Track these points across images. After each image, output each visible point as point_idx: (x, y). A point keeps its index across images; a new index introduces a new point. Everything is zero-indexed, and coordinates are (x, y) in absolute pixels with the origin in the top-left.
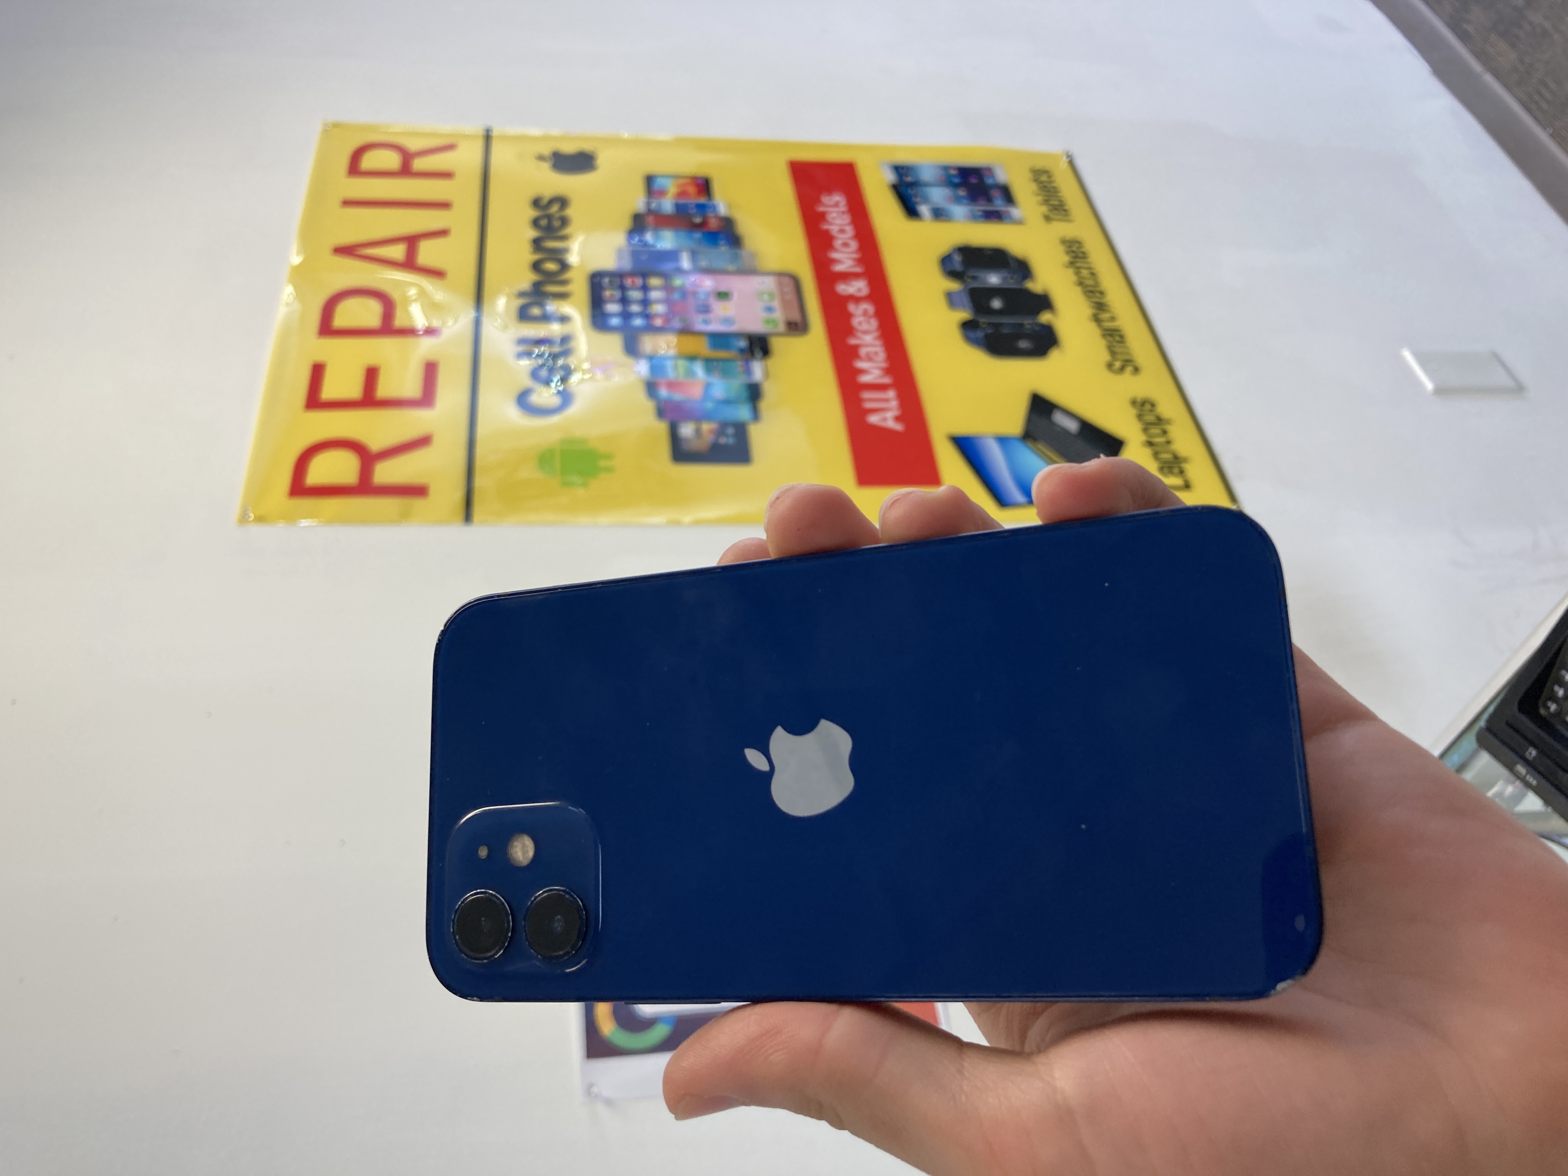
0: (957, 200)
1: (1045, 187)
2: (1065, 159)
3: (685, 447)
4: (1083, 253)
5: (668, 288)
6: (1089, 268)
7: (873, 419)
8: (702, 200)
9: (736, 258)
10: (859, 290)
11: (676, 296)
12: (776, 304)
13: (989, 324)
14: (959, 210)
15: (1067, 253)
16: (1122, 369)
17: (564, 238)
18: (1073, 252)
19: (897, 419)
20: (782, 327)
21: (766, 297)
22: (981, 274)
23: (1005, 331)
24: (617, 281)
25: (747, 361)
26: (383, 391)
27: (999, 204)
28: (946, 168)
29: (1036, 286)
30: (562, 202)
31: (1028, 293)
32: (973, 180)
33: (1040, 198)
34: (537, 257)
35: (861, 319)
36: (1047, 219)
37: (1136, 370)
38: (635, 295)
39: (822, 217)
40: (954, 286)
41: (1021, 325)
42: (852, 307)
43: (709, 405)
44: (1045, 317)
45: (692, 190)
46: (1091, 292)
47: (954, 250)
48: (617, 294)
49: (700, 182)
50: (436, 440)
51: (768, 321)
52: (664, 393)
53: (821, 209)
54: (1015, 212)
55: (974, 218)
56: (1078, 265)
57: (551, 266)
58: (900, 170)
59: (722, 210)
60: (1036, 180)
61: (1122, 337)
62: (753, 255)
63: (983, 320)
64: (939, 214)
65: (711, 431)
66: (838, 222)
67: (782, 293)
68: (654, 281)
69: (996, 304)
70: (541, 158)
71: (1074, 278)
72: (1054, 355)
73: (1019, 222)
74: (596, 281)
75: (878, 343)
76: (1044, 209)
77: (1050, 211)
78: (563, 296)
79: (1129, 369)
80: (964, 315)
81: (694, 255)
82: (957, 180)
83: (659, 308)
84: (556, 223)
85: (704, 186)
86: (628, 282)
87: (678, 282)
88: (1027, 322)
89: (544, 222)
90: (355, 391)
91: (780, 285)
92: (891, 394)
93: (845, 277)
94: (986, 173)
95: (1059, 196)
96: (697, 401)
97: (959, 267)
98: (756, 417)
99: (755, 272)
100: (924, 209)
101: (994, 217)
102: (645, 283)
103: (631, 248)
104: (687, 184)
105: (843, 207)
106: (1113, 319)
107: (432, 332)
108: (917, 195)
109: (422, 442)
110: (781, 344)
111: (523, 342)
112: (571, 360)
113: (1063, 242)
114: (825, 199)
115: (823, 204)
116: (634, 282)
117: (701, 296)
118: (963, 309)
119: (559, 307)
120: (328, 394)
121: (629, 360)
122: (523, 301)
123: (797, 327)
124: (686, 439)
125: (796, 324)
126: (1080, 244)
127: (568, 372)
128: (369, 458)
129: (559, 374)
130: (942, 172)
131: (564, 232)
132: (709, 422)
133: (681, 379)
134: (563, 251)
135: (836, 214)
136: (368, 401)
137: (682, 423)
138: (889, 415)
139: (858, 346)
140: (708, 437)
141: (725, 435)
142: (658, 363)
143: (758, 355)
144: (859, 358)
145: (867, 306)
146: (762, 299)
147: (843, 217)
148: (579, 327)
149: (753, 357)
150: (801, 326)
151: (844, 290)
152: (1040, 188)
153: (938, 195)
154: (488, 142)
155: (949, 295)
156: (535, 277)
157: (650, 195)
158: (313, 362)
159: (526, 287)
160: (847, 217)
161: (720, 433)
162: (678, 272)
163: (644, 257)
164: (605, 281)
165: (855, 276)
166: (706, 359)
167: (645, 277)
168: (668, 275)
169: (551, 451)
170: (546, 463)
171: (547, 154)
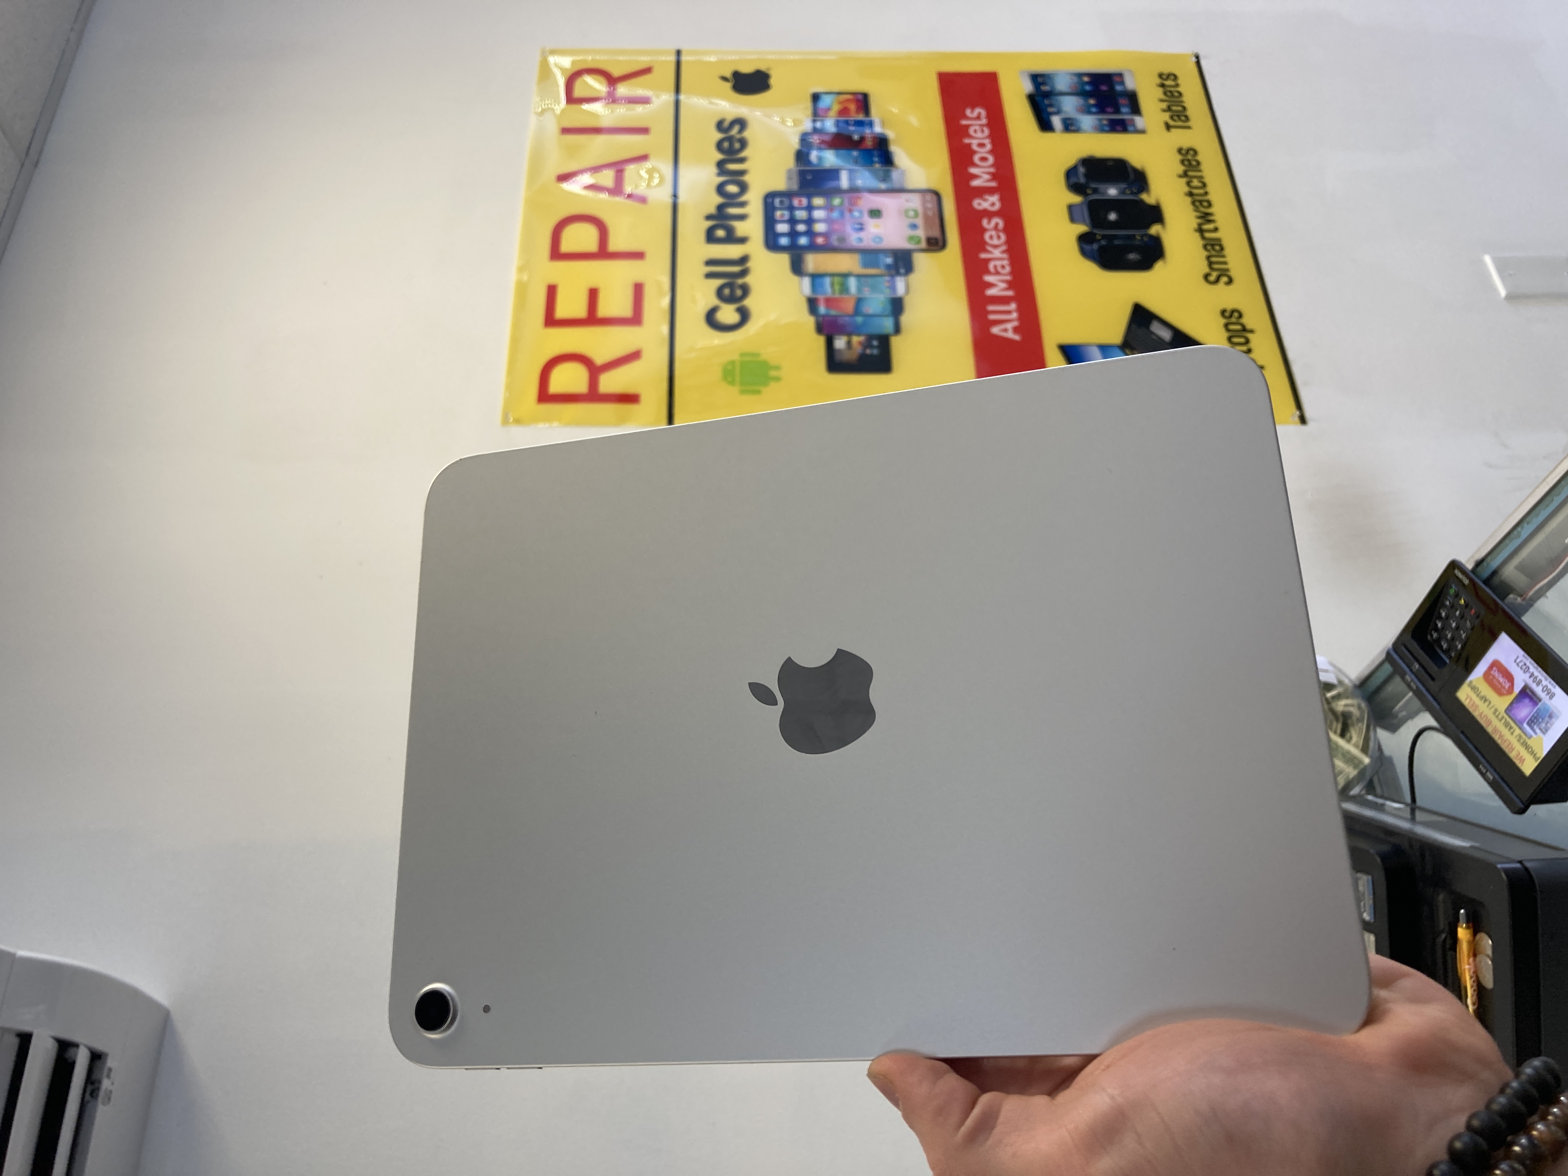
0: (1087, 111)
1: (1171, 92)
2: (1194, 59)
3: (838, 358)
4: (1198, 163)
5: (829, 208)
6: (1200, 178)
7: (995, 330)
8: (861, 117)
9: (886, 178)
10: (993, 204)
11: (835, 215)
12: (919, 221)
13: (1104, 237)
14: (1087, 121)
15: (1182, 162)
16: (1217, 281)
17: (742, 160)
18: (1189, 160)
19: (1016, 330)
20: (923, 245)
21: (912, 213)
22: (1101, 187)
23: (1117, 242)
24: (786, 201)
25: (892, 276)
26: (603, 311)
27: (1125, 113)
28: (1080, 75)
29: (1148, 199)
30: (741, 123)
31: (1142, 202)
32: (1104, 88)
33: (1164, 105)
34: (721, 179)
35: (993, 233)
36: (1168, 127)
37: (1230, 281)
38: (801, 214)
39: (964, 131)
40: (1076, 199)
41: (1133, 237)
42: (985, 222)
43: (859, 319)
44: (1155, 230)
45: (852, 107)
46: (1201, 202)
47: (1080, 160)
48: (786, 214)
49: (860, 97)
50: (645, 355)
51: (911, 239)
52: (822, 309)
53: (964, 122)
54: (1139, 121)
55: (1101, 129)
56: (1190, 173)
57: (732, 189)
58: (1038, 79)
59: (878, 129)
60: (1162, 85)
61: (1222, 249)
62: (903, 173)
63: (1099, 232)
64: (1069, 126)
65: (860, 343)
66: (979, 135)
67: (925, 209)
68: (818, 201)
69: (1113, 216)
70: (724, 79)
71: (1186, 189)
72: (1159, 266)
73: (1143, 132)
74: (769, 200)
75: (1005, 256)
76: (1166, 117)
77: (1172, 118)
78: (742, 217)
79: (1224, 279)
80: (1082, 228)
81: (851, 172)
82: (1088, 88)
83: (820, 227)
84: (737, 145)
85: (863, 102)
86: (796, 202)
87: (837, 201)
88: (1138, 233)
89: (726, 145)
90: (580, 310)
91: (924, 202)
92: (1013, 306)
93: (982, 192)
94: (1117, 79)
95: (1182, 102)
96: (849, 316)
97: (1082, 180)
98: (897, 330)
99: (902, 190)
100: (1056, 121)
101: (1119, 126)
102: (809, 202)
103: (799, 168)
104: (848, 100)
105: (984, 121)
106: (1216, 230)
107: (638, 255)
108: (1051, 105)
109: (634, 356)
110: (922, 261)
111: (710, 262)
112: (748, 279)
113: (1180, 151)
114: (968, 112)
115: (967, 118)
116: (800, 201)
117: (856, 214)
118: (1083, 222)
119: (741, 228)
120: (561, 312)
121: (795, 279)
122: (710, 223)
123: (936, 244)
124: (840, 351)
125: (936, 239)
126: (1195, 152)
127: (746, 290)
128: (595, 370)
129: (739, 293)
130: (1076, 79)
131: (743, 154)
132: (858, 334)
133: (837, 295)
134: (743, 173)
135: (977, 128)
136: (592, 319)
137: (837, 337)
138: (1009, 326)
139: (988, 261)
140: (857, 349)
141: (871, 347)
142: (818, 280)
143: (902, 271)
144: (988, 272)
145: (999, 221)
146: (907, 217)
147: (983, 131)
148: (756, 247)
149: (898, 273)
150: (941, 243)
151: (979, 204)
152: (1165, 93)
153: (1070, 105)
154: (678, 64)
155: (1071, 208)
156: (719, 200)
157: (816, 115)
158: (548, 284)
159: (712, 210)
160: (987, 131)
161: (867, 344)
162: (838, 191)
163: (809, 177)
164: (777, 201)
165: (990, 191)
166: (858, 276)
167: (809, 196)
168: (829, 194)
169: (732, 363)
170: (729, 374)
171: (728, 74)
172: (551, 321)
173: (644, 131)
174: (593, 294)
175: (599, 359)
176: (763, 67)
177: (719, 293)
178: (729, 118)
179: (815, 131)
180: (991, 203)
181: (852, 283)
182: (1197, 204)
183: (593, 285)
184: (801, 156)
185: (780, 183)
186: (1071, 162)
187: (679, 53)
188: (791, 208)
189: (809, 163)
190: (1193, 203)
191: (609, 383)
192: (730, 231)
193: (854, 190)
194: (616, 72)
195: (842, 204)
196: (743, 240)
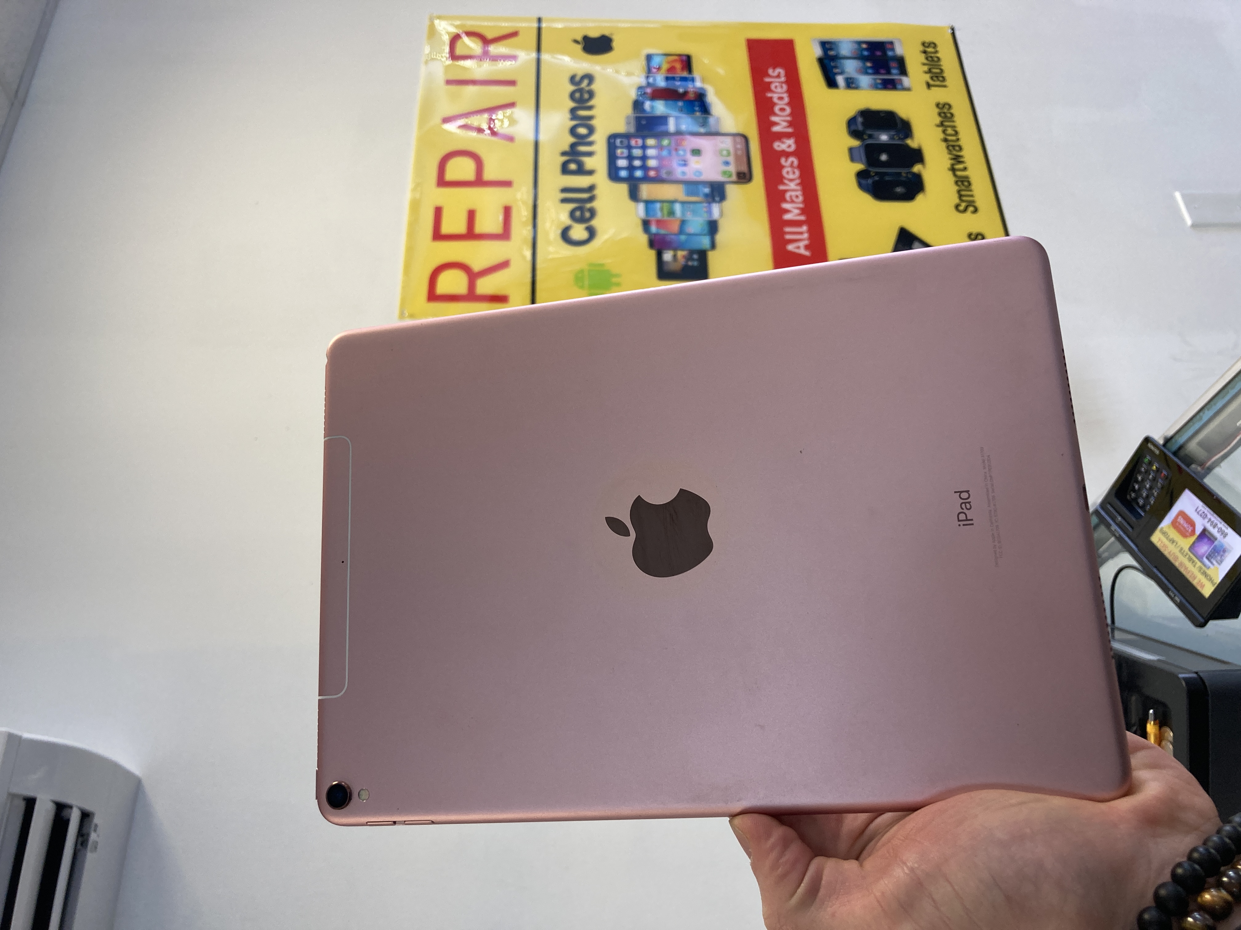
0: (864, 71)
1: (931, 57)
2: (950, 31)
3: (666, 268)
4: (952, 115)
5: (660, 147)
6: (953, 127)
7: (791, 247)
8: (685, 74)
9: (704, 123)
10: (789, 146)
11: (665, 153)
12: (731, 159)
13: (877, 174)
14: (865, 80)
15: (940, 114)
16: (965, 210)
17: (590, 108)
18: (944, 113)
19: (807, 247)
20: (734, 178)
21: (725, 153)
22: (875, 133)
23: (887, 178)
24: (625, 142)
25: (709, 203)
26: (479, 228)
27: (895, 74)
28: (859, 43)
29: (912, 143)
30: (590, 78)
31: (907, 147)
32: (878, 53)
33: (926, 68)
34: (574, 123)
35: (789, 169)
36: (929, 86)
37: (976, 210)
38: (637, 152)
39: (767, 87)
40: (855, 143)
41: (901, 173)
42: (783, 161)
43: (683, 238)
44: (917, 168)
45: (678, 66)
46: (953, 146)
47: (858, 112)
48: (625, 152)
49: (684, 58)
50: (512, 263)
51: (725, 173)
52: (654, 229)
53: (767, 80)
54: (906, 81)
55: (875, 87)
56: (946, 124)
57: (582, 131)
58: (826, 45)
59: (698, 84)
60: (925, 52)
61: (970, 184)
62: (718, 120)
63: (873, 170)
64: (851, 84)
65: (684, 257)
66: (779, 90)
67: (736, 150)
68: (651, 142)
69: (884, 157)
70: (576, 42)
71: (942, 136)
72: (920, 197)
73: (908, 89)
74: (612, 140)
75: (799, 188)
76: (927, 77)
77: (932, 78)
78: (590, 154)
79: (971, 209)
80: (860, 167)
81: (677, 118)
82: (866, 53)
83: (652, 163)
84: (586, 96)
85: (687, 62)
86: (633, 142)
87: (665, 142)
88: (903, 171)
89: (577, 95)
90: (461, 228)
91: (735, 143)
92: (804, 228)
93: (780, 136)
94: (889, 46)
95: (940, 65)
96: (675, 235)
97: (860, 128)
98: (713, 246)
99: (717, 134)
100: (840, 80)
101: (890, 85)
102: (644, 143)
103: (635, 115)
104: (675, 61)
105: (783, 79)
106: (965, 169)
107: (507, 184)
108: (836, 67)
109: (504, 265)
110: (732, 191)
111: (565, 190)
112: (595, 204)
113: (938, 105)
114: (770, 71)
115: (769, 76)
116: (636, 142)
117: (681, 152)
118: (860, 161)
119: (589, 163)
120: (446, 229)
121: (632, 204)
122: (565, 158)
123: (744, 177)
124: (667, 262)
125: (744, 174)
126: (950, 107)
127: (593, 213)
128: (473, 276)
129: (587, 215)
130: (856, 46)
131: (591, 103)
132: (682, 250)
133: (666, 218)
134: (590, 118)
135: (777, 84)
136: (471, 235)
137: (665, 251)
138: (802, 244)
139: (785, 191)
140: (681, 261)
141: (692, 259)
142: (651, 206)
143: (717, 199)
144: (785, 201)
145: (793, 160)
146: (722, 155)
147: (782, 87)
148: (601, 178)
149: (714, 201)
150: (748, 176)
151: (779, 146)
152: (927, 58)
153: (851, 67)
154: (539, 29)
155: (851, 150)
156: (572, 140)
157: (649, 71)
158: (435, 206)
159: (566, 148)
160: (785, 87)
161: (689, 258)
162: (667, 134)
163: (644, 122)
164: (618, 141)
165: (788, 135)
166: (683, 203)
167: (644, 138)
168: (660, 136)
169: (582, 271)
170: (579, 279)
171: (579, 38)
172: (438, 236)
173: (512, 83)
174: (471, 215)
175: (477, 267)
176: (607, 33)
177: (572, 214)
178: (580, 73)
179: (649, 85)
180: (788, 145)
181: (678, 208)
182: (951, 148)
183: (472, 207)
184: (637, 105)
185: (621, 127)
186: (851, 113)
187: (539, 20)
188: (629, 147)
189: (643, 111)
190: (948, 147)
191: (484, 286)
192: (580, 165)
193: (679, 133)
194: (490, 35)
195: (669, 145)
196: (590, 173)
